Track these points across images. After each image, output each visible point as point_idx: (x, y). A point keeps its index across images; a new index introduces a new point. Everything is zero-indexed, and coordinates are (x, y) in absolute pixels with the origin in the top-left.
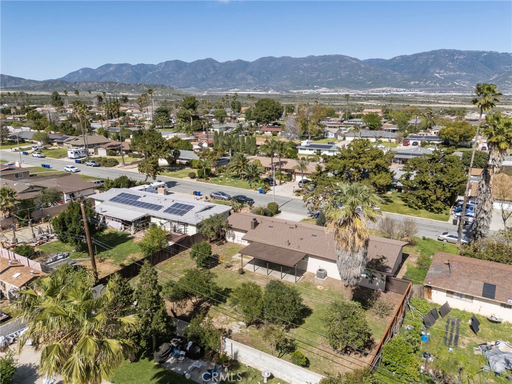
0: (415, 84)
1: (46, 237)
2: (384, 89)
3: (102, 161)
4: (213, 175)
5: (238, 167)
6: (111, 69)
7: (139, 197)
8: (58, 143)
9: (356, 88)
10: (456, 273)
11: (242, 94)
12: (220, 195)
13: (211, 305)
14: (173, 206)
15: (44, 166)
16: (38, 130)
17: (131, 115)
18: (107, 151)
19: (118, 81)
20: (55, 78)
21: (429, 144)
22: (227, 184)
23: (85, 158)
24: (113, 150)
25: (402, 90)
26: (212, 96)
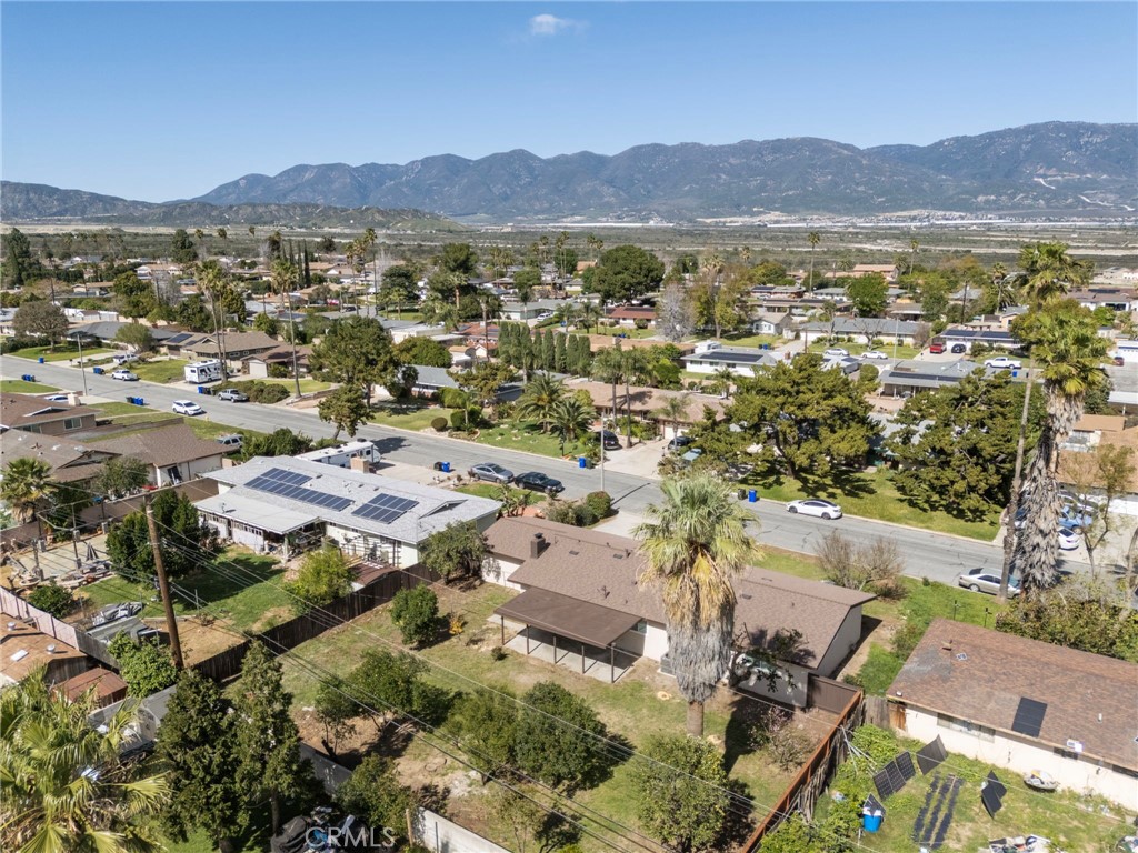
0: (987, 202)
1: (103, 566)
2: (914, 213)
3: (253, 391)
4: (486, 424)
5: (538, 407)
6: (307, 176)
7: (307, 479)
8: (170, 348)
9: (848, 212)
10: (961, 672)
11: (591, 228)
12: (489, 471)
13: (417, 731)
14: (374, 501)
15: (132, 400)
16: (134, 317)
17: (337, 281)
18: (268, 366)
19: (321, 201)
20: (188, 197)
21: (991, 349)
22: (513, 444)
23: (220, 382)
24: (281, 365)
25: (958, 214)
26: (522, 233)
